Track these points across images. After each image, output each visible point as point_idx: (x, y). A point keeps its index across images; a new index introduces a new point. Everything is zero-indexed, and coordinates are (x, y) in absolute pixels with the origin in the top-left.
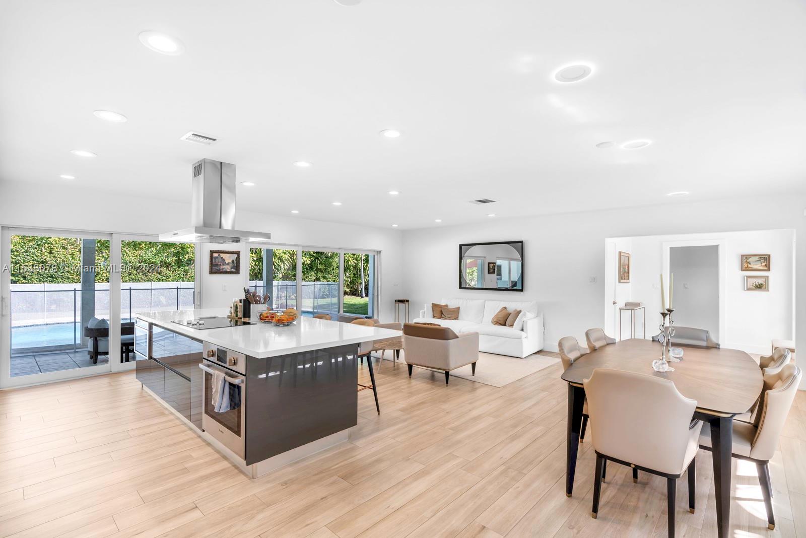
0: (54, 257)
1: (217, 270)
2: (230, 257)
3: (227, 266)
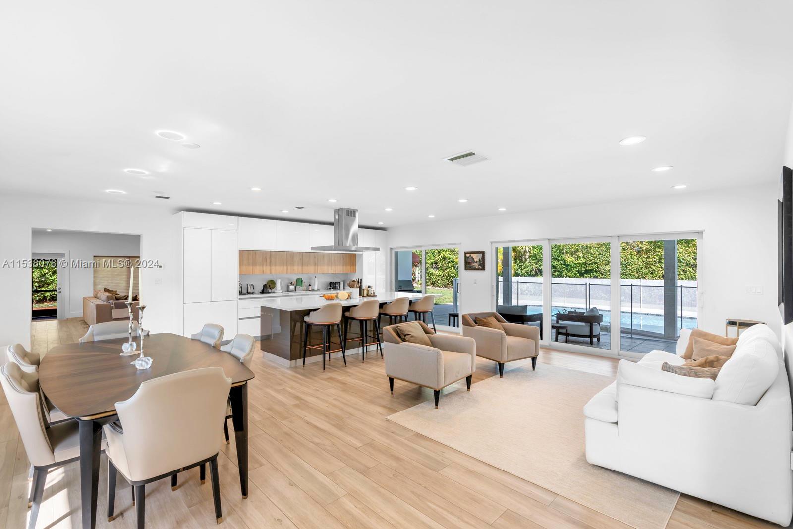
1: (469, 266)
2: (477, 256)
3: (476, 264)
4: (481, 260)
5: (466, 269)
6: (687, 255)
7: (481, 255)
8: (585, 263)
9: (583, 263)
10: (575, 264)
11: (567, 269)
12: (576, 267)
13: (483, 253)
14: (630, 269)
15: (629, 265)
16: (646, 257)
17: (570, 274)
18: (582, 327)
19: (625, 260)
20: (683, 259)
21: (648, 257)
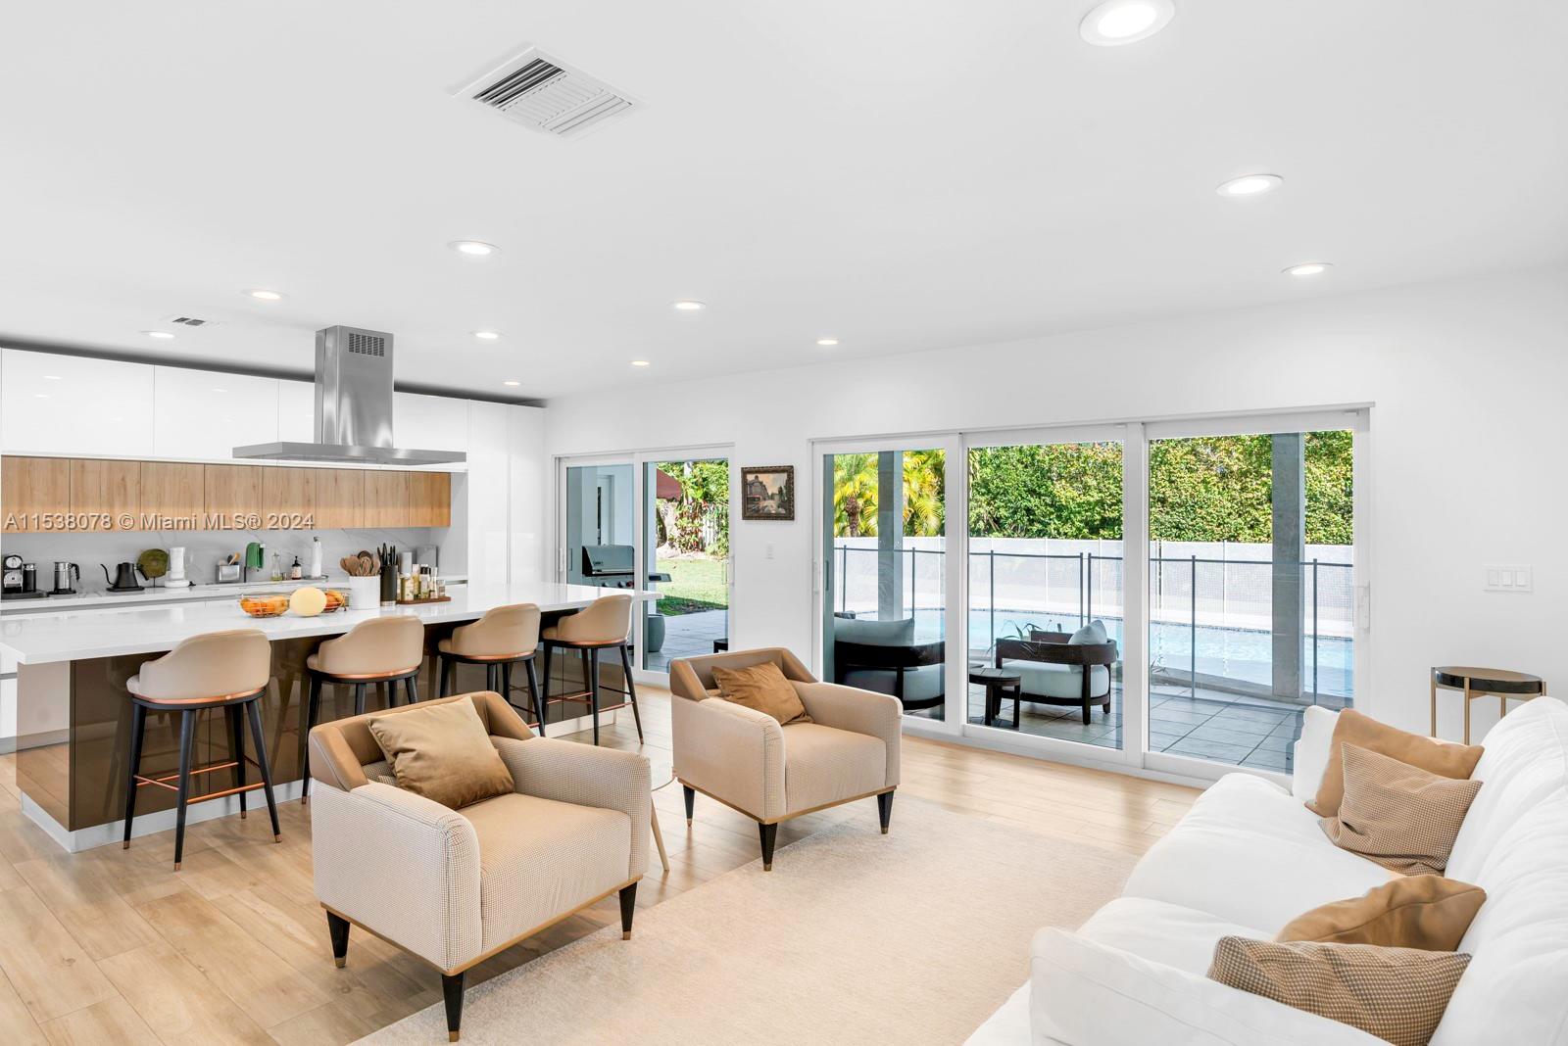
0: (1177, 488)
1: (753, 510)
2: (774, 480)
3: (771, 502)
4: (784, 491)
5: (746, 517)
6: (1329, 485)
7: (784, 476)
8: (1101, 503)
9: (1097, 503)
10: (1079, 505)
11: (1059, 517)
12: (1079, 513)
13: (789, 471)
14: (1202, 518)
15: (1201, 508)
16: (1238, 487)
17: (1067, 528)
18: (1062, 678)
19: (1191, 495)
20: (1322, 494)
21: (1243, 489)
